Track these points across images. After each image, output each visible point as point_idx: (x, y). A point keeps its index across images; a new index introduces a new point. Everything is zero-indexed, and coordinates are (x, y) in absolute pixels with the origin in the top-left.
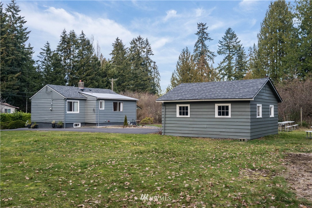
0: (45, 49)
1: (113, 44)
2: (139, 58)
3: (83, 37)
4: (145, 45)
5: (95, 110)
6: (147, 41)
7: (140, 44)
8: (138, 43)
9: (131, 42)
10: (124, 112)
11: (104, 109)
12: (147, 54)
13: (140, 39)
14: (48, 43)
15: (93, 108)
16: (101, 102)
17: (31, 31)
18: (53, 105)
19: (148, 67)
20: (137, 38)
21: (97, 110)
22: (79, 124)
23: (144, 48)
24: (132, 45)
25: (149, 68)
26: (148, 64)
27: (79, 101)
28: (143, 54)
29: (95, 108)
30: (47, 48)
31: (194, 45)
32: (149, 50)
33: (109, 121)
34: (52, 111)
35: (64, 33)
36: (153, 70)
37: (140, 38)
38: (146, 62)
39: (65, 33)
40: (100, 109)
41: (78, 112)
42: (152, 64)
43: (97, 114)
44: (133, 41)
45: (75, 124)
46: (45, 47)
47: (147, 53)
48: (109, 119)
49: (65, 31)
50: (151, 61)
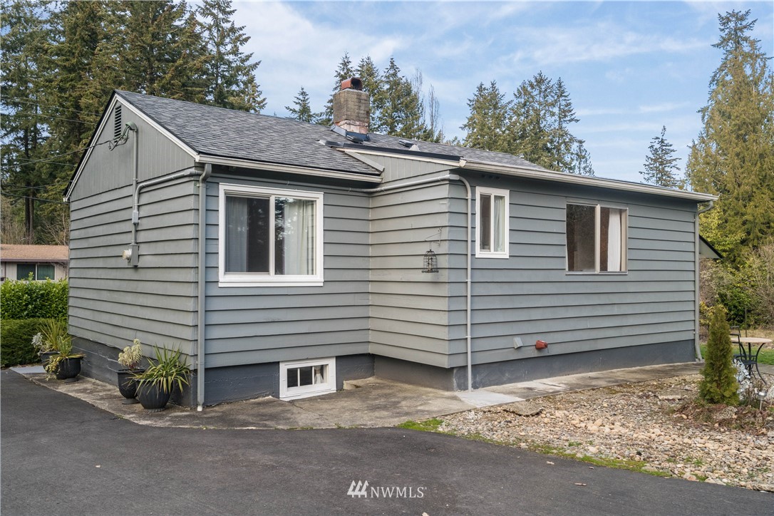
0: (297, 108)
1: (470, 100)
2: (539, 133)
3: (395, 75)
4: (556, 97)
5: (443, 262)
6: (560, 87)
7: (542, 94)
8: (535, 93)
9: (518, 90)
10: (631, 276)
11: (505, 253)
12: (560, 121)
13: (540, 81)
14: (303, 93)
15: (423, 249)
16: (486, 200)
17: (260, 62)
18: (145, 224)
19: (563, 154)
20: (533, 80)
21: (458, 262)
22: (322, 369)
23: (553, 105)
24: (520, 100)
25: (567, 158)
26: (563, 147)
27: (319, 197)
28: (550, 122)
29: (444, 248)
30: (301, 105)
31: (710, 79)
32: (566, 108)
33: (540, 348)
34: (136, 267)
35: (345, 64)
36: (578, 163)
37: (541, 79)
38: (558, 142)
39: (347, 66)
40: (480, 253)
41: (317, 278)
42: (575, 147)
43: (458, 290)
44: (524, 88)
45: (292, 373)
46: (297, 103)
47: (560, 118)
48: (543, 327)
49: (346, 61)
50: (572, 140)
